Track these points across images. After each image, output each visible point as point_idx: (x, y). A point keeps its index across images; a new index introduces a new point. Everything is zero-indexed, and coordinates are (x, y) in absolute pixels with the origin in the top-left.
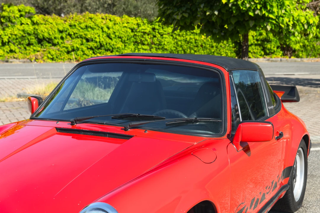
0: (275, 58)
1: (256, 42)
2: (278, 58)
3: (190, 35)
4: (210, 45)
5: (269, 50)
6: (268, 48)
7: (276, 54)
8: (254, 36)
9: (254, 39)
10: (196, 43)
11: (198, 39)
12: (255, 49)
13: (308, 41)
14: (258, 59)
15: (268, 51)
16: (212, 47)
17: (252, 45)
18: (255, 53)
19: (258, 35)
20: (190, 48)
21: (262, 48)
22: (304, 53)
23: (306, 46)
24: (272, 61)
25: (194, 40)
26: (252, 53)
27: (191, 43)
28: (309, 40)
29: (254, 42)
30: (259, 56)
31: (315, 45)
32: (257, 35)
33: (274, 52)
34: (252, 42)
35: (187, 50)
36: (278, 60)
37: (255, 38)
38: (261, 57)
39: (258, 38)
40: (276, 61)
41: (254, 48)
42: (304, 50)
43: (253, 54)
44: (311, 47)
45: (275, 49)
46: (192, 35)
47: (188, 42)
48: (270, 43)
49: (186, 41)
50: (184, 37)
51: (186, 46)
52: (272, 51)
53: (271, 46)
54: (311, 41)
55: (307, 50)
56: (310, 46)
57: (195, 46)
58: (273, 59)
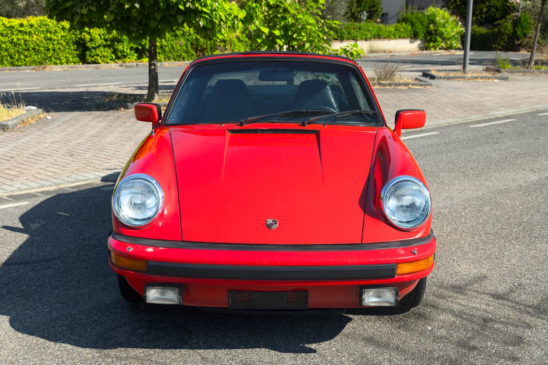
0: (129, 62)
1: (104, 43)
2: (133, 62)
3: (17, 34)
4: (44, 47)
5: (121, 52)
6: (119, 49)
7: (129, 58)
8: (101, 34)
9: (101, 39)
10: (26, 45)
11: (28, 39)
12: (104, 51)
13: (166, 41)
14: (109, 64)
15: (120, 54)
16: (48, 50)
17: (100, 46)
18: (104, 56)
19: (106, 33)
20: (18, 51)
21: (112, 50)
22: (162, 56)
23: (164, 47)
24: (127, 67)
25: (23, 41)
26: (101, 57)
27: (20, 45)
28: (167, 39)
29: (102, 42)
30: (109, 61)
31: (174, 45)
32: (104, 33)
33: (128, 55)
34: (100, 42)
35: (15, 55)
36: (134, 65)
37: (103, 37)
38: (112, 62)
39: (107, 37)
40: (131, 67)
41: (102, 51)
42: (161, 52)
43: (103, 58)
44: (169, 48)
45: (128, 51)
46: (20, 34)
47: (16, 45)
48: (122, 43)
49: (12, 42)
50: (8, 37)
51: (13, 49)
52: (126, 54)
53: (123, 47)
54: (169, 40)
55: (165, 52)
56: (168, 46)
57: (24, 50)
58: (128, 64)
